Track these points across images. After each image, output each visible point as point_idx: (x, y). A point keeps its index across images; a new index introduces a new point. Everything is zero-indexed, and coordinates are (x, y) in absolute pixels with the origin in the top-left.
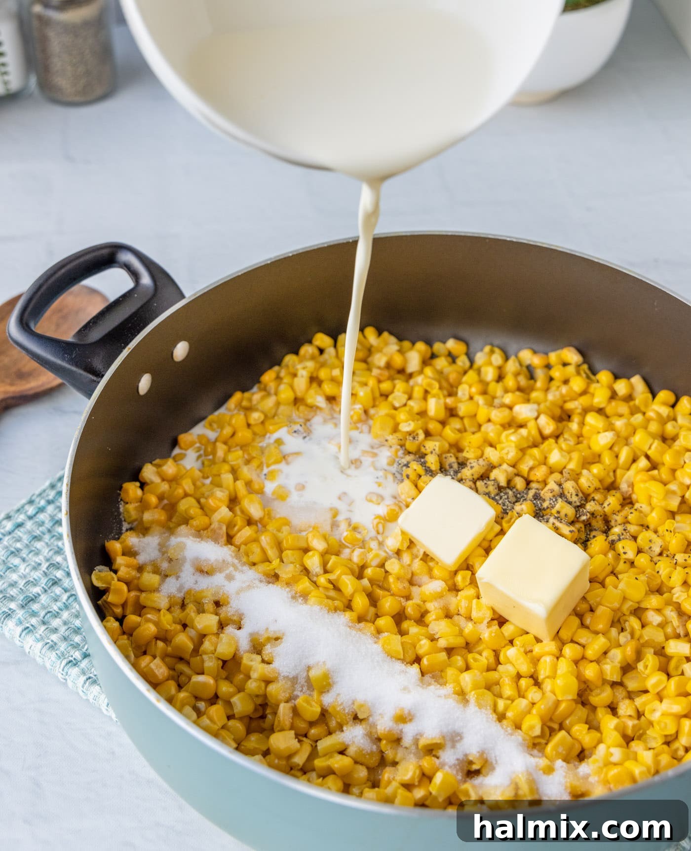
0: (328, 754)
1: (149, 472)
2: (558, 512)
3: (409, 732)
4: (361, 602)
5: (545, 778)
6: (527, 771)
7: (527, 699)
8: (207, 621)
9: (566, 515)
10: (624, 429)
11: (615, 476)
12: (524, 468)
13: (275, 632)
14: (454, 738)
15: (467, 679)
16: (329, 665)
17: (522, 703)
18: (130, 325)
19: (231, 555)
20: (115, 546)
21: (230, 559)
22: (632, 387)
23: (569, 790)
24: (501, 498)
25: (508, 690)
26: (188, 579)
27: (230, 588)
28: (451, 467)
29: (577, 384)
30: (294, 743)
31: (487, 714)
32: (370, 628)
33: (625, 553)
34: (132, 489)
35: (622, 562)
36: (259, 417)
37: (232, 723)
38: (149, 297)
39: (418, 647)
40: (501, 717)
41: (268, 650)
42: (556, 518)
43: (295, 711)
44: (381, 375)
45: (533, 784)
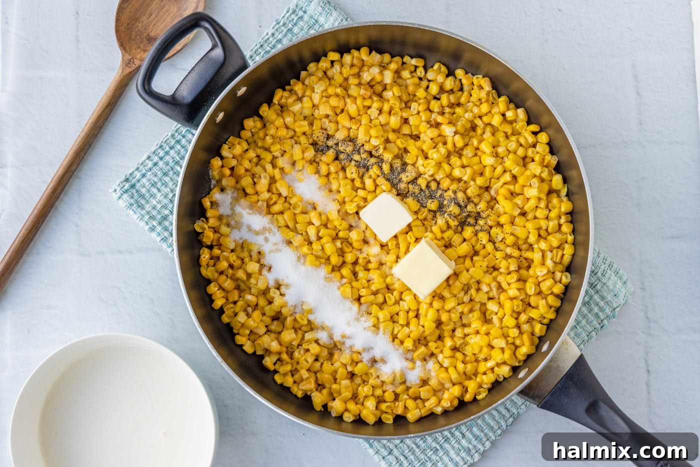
0: (309, 342)
1: (225, 152)
2: (451, 211)
3: (348, 343)
4: (335, 260)
5: (409, 372)
6: (401, 369)
7: (409, 328)
8: (253, 267)
9: (454, 214)
10: (502, 153)
11: (490, 183)
12: (438, 178)
13: (287, 283)
14: (368, 349)
15: (382, 315)
16: (312, 305)
17: (406, 330)
18: (209, 89)
19: (268, 223)
20: (207, 203)
21: (268, 226)
22: (517, 115)
23: (420, 378)
24: (421, 195)
25: (402, 319)
26: (244, 234)
27: (266, 248)
28: (397, 170)
29: (485, 108)
30: (294, 335)
31: (387, 338)
32: (338, 274)
33: (481, 241)
34: (216, 162)
35: (479, 244)
36: (290, 120)
37: (264, 318)
38: (221, 63)
39: (360, 291)
40: (394, 338)
41: (283, 289)
42: (448, 215)
43: (295, 320)
44: (365, 94)
45: (403, 375)
